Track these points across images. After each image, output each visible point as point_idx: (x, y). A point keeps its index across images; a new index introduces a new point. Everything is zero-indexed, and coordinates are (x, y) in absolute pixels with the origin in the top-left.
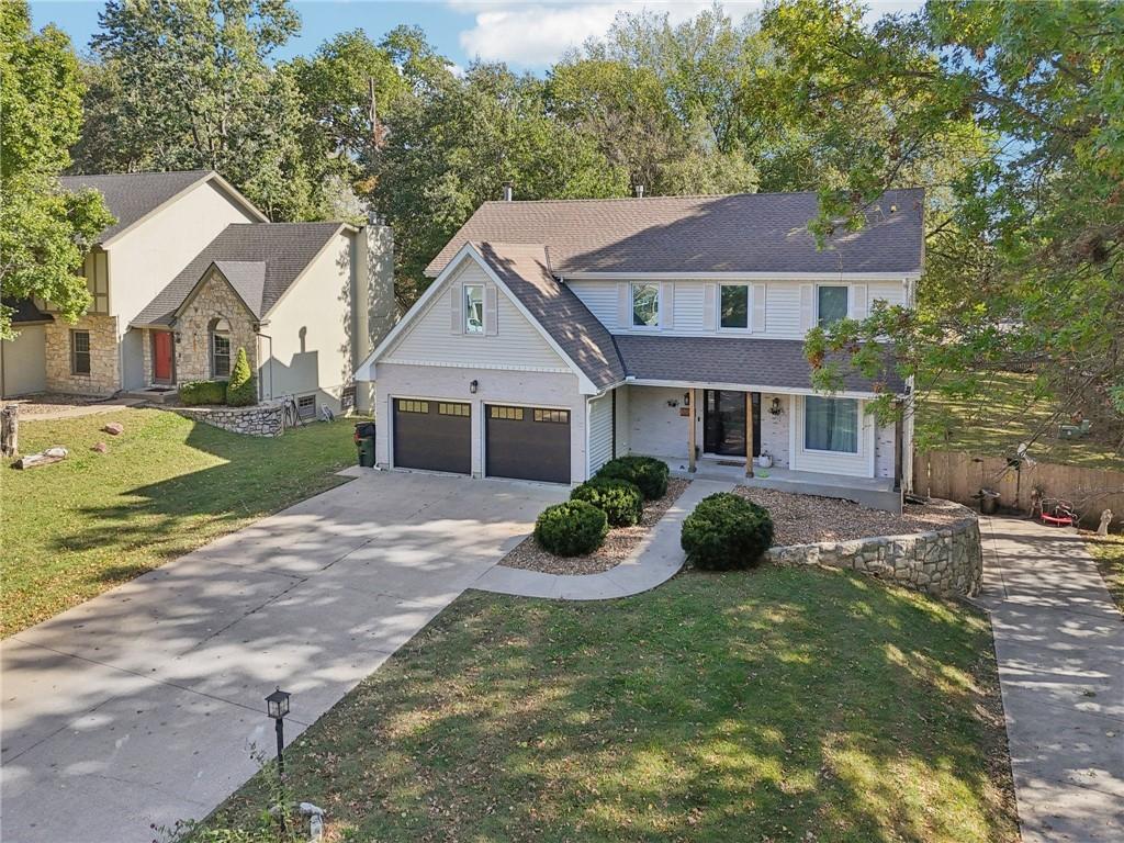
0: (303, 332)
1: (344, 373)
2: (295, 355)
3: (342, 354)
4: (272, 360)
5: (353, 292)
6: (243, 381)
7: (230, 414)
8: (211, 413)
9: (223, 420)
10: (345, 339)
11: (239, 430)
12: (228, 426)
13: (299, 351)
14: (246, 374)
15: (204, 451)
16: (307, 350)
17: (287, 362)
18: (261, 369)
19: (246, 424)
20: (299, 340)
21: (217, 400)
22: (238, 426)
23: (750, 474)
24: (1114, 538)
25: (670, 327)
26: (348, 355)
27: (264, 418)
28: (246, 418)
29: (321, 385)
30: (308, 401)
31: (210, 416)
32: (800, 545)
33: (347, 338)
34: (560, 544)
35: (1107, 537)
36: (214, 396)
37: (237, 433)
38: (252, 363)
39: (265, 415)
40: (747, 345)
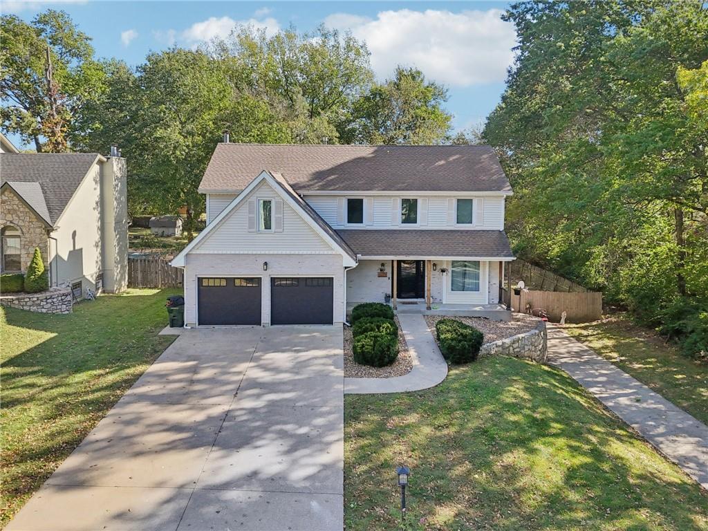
0: (74, 234)
1: (97, 262)
2: (70, 252)
3: (95, 249)
4: (57, 256)
5: (102, 203)
6: (40, 273)
7: (35, 299)
8: (18, 299)
9: (28, 304)
10: (97, 237)
11: (44, 311)
12: (33, 309)
13: (72, 249)
14: (41, 268)
15: (30, 328)
16: (76, 248)
17: (65, 257)
18: (51, 263)
19: (49, 305)
20: (72, 241)
21: (16, 289)
22: (43, 308)
23: (429, 308)
24: (567, 326)
25: (371, 224)
26: (99, 249)
27: (62, 300)
28: (49, 301)
29: (84, 274)
30: (77, 286)
31: (16, 302)
32: (488, 344)
33: (98, 237)
34: (379, 360)
35: (565, 326)
36: (14, 286)
37: (42, 313)
38: (44, 260)
39: (63, 297)
40: (418, 233)
